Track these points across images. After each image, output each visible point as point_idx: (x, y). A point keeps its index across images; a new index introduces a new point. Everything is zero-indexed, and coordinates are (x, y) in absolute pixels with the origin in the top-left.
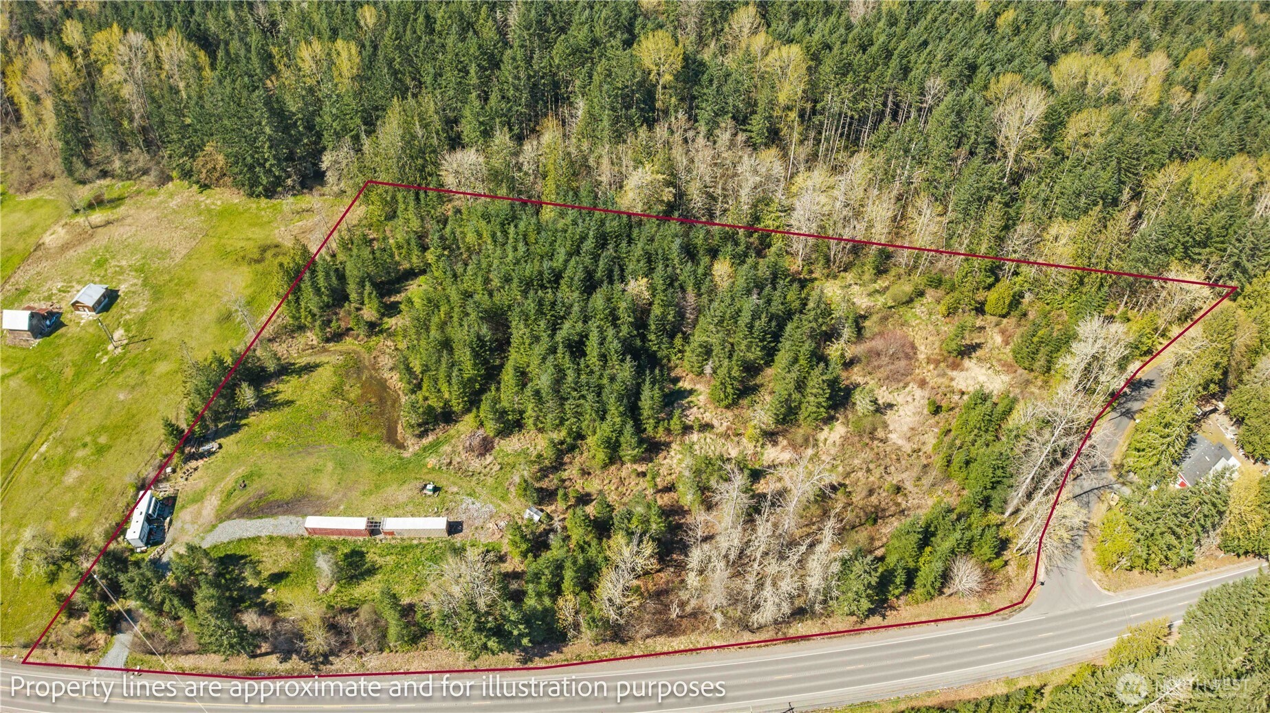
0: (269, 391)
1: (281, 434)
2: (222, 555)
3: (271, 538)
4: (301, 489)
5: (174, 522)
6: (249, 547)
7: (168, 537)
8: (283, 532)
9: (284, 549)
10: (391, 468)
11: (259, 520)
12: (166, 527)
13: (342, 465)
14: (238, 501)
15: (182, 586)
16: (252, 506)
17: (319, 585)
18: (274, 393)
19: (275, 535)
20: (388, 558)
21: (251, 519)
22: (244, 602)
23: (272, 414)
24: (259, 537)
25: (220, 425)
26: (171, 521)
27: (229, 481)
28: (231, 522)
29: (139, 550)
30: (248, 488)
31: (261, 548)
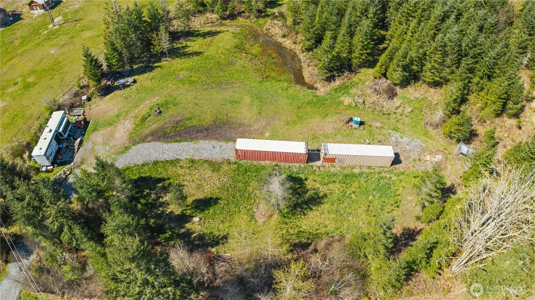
0: (180, 45)
1: (192, 74)
2: (136, 178)
3: (193, 161)
4: (220, 117)
5: (84, 143)
6: (166, 170)
7: (77, 158)
8: (205, 155)
9: (209, 173)
10: (308, 103)
11: (177, 144)
12: (76, 147)
13: (258, 98)
14: (153, 125)
15: (87, 209)
16: (168, 130)
17: (258, 215)
18: (183, 47)
19: (196, 158)
20: (331, 186)
21: (168, 142)
22: (165, 232)
23: (183, 60)
24: (178, 160)
25: (135, 67)
26: (81, 143)
27: (143, 109)
28: (146, 145)
29: (44, 169)
30: (163, 115)
31: (180, 172)
